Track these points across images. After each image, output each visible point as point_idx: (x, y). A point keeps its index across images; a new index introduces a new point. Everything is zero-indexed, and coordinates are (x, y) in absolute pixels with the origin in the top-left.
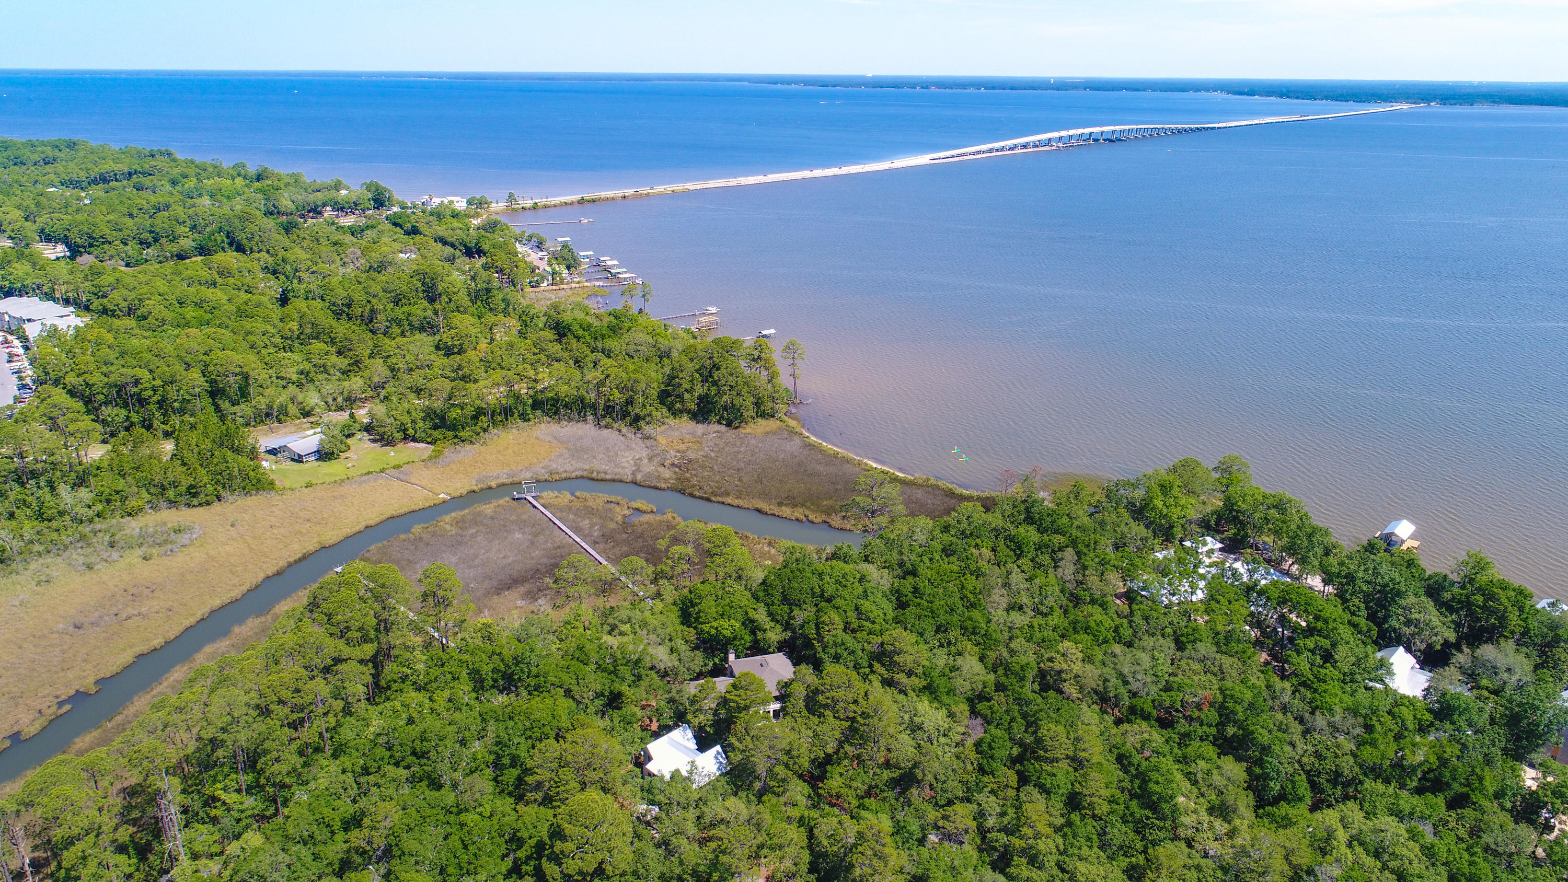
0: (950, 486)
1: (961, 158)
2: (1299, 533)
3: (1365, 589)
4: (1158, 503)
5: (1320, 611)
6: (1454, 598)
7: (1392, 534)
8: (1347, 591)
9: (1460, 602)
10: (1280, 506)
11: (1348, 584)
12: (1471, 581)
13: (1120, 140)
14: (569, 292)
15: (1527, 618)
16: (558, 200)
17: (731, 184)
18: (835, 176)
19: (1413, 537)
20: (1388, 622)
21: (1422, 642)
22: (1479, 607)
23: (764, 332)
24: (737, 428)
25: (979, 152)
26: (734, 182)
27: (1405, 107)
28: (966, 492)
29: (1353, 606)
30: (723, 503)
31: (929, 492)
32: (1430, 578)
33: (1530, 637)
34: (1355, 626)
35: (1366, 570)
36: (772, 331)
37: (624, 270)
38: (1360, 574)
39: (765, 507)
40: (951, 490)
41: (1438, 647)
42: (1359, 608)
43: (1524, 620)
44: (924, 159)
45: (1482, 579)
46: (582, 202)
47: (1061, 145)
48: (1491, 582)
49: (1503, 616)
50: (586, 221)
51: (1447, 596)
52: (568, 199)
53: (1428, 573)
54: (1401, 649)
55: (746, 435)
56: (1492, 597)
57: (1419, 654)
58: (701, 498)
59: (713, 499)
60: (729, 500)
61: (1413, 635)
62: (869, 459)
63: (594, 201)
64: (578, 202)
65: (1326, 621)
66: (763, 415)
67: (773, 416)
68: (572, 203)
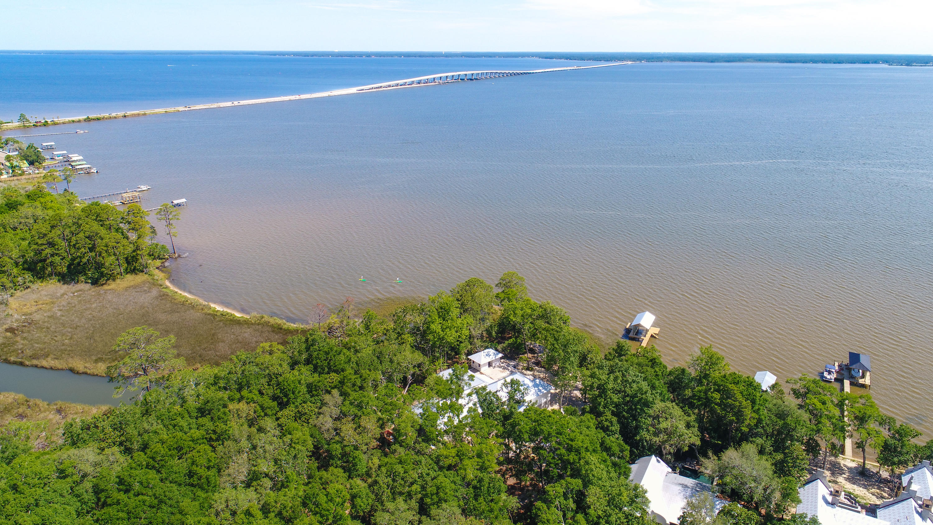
0: (279, 321)
1: (377, 90)
2: (556, 346)
3: (615, 400)
4: (436, 327)
5: (572, 440)
6: (694, 395)
7: (639, 325)
8: (600, 404)
9: (699, 399)
10: (546, 316)
11: (600, 396)
12: (706, 376)
13: (477, 79)
14: (25, 181)
15: (759, 409)
16: (67, 119)
17: (212, 107)
18: (290, 100)
19: (654, 325)
20: (638, 433)
21: (671, 446)
22: (716, 404)
23: (176, 202)
24: (102, 285)
25: (390, 86)
26: (215, 105)
27: (630, 63)
28: (293, 326)
29: (606, 420)
30: (36, 366)
31: (258, 330)
32: (670, 373)
33: (763, 427)
34: (606, 449)
35: (616, 379)
36: (184, 200)
37: (85, 162)
38: (610, 386)
39: (79, 365)
40: (279, 325)
41: (686, 449)
42: (611, 422)
43: (757, 411)
44: (353, 90)
45: (715, 375)
46: (88, 120)
47: (441, 82)
48: (725, 376)
49: (739, 411)
50: (82, 132)
51: (688, 393)
52: (76, 118)
53: (670, 368)
54: (654, 458)
55: (106, 291)
56: (726, 394)
57: (669, 457)
58: (15, 363)
59: (27, 363)
60: (44, 363)
61: (664, 442)
62: (215, 303)
63: (98, 119)
64: (85, 120)
65: (578, 451)
66: (134, 271)
67: (142, 271)
68: (79, 121)
